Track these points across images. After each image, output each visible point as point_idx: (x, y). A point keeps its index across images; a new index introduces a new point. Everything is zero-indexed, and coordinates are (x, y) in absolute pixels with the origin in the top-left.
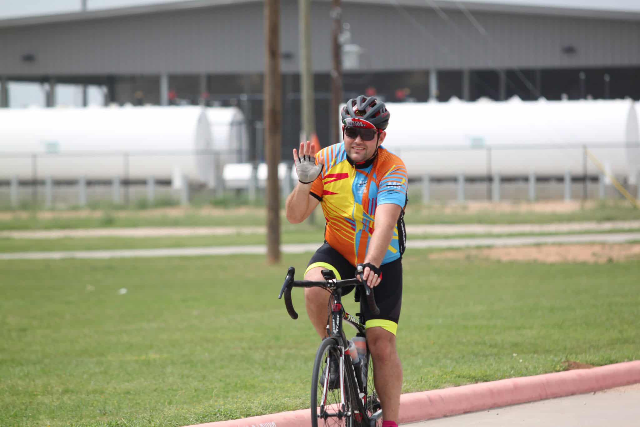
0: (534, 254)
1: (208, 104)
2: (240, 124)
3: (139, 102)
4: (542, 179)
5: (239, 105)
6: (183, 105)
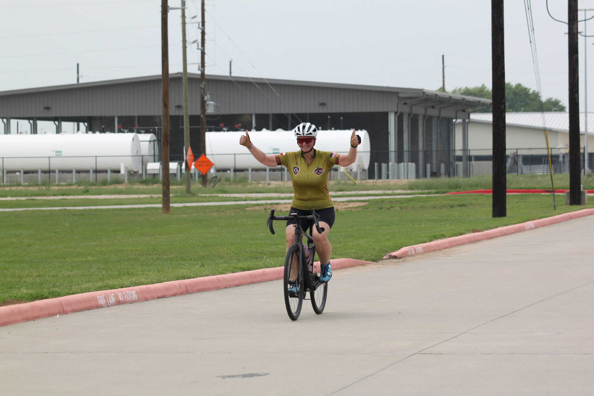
1: (139, 132)
2: (154, 141)
3: (103, 131)
5: (154, 132)
6: (126, 132)
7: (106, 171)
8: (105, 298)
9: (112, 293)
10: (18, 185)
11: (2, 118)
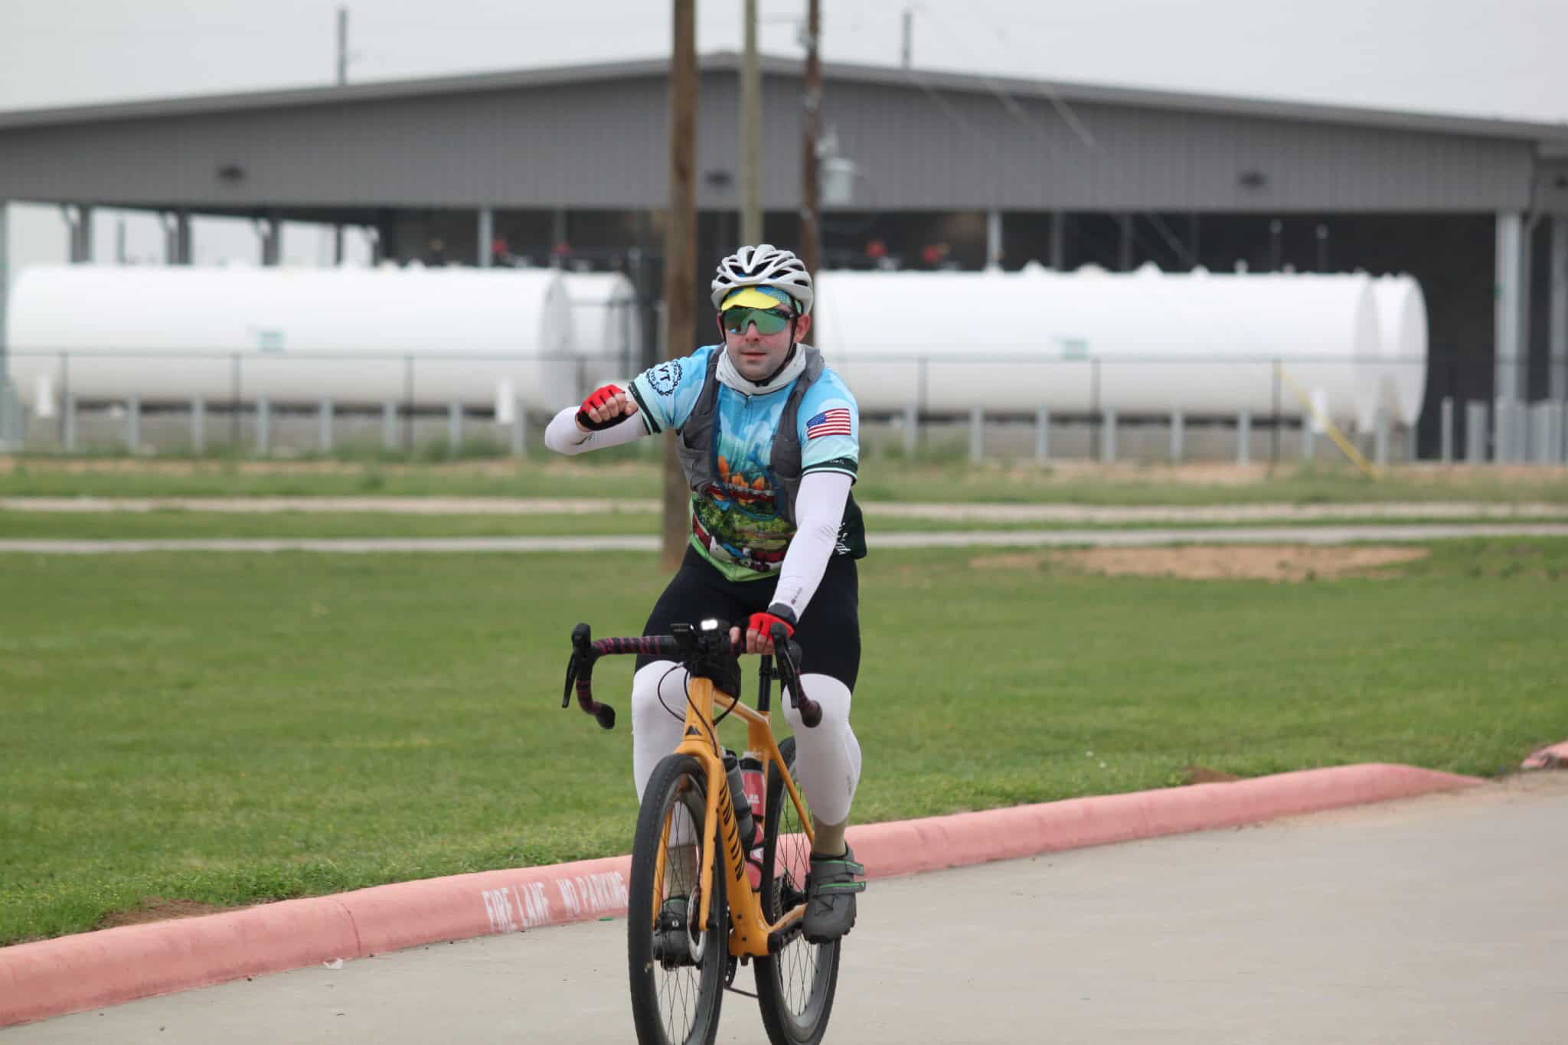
0: (1169, 563)
1: (568, 267)
2: (625, 303)
3: (435, 260)
4: (1195, 421)
5: (625, 269)
6: (521, 267)
7: (440, 411)
8: (511, 898)
9: (535, 880)
10: (121, 453)
11: (63, 204)
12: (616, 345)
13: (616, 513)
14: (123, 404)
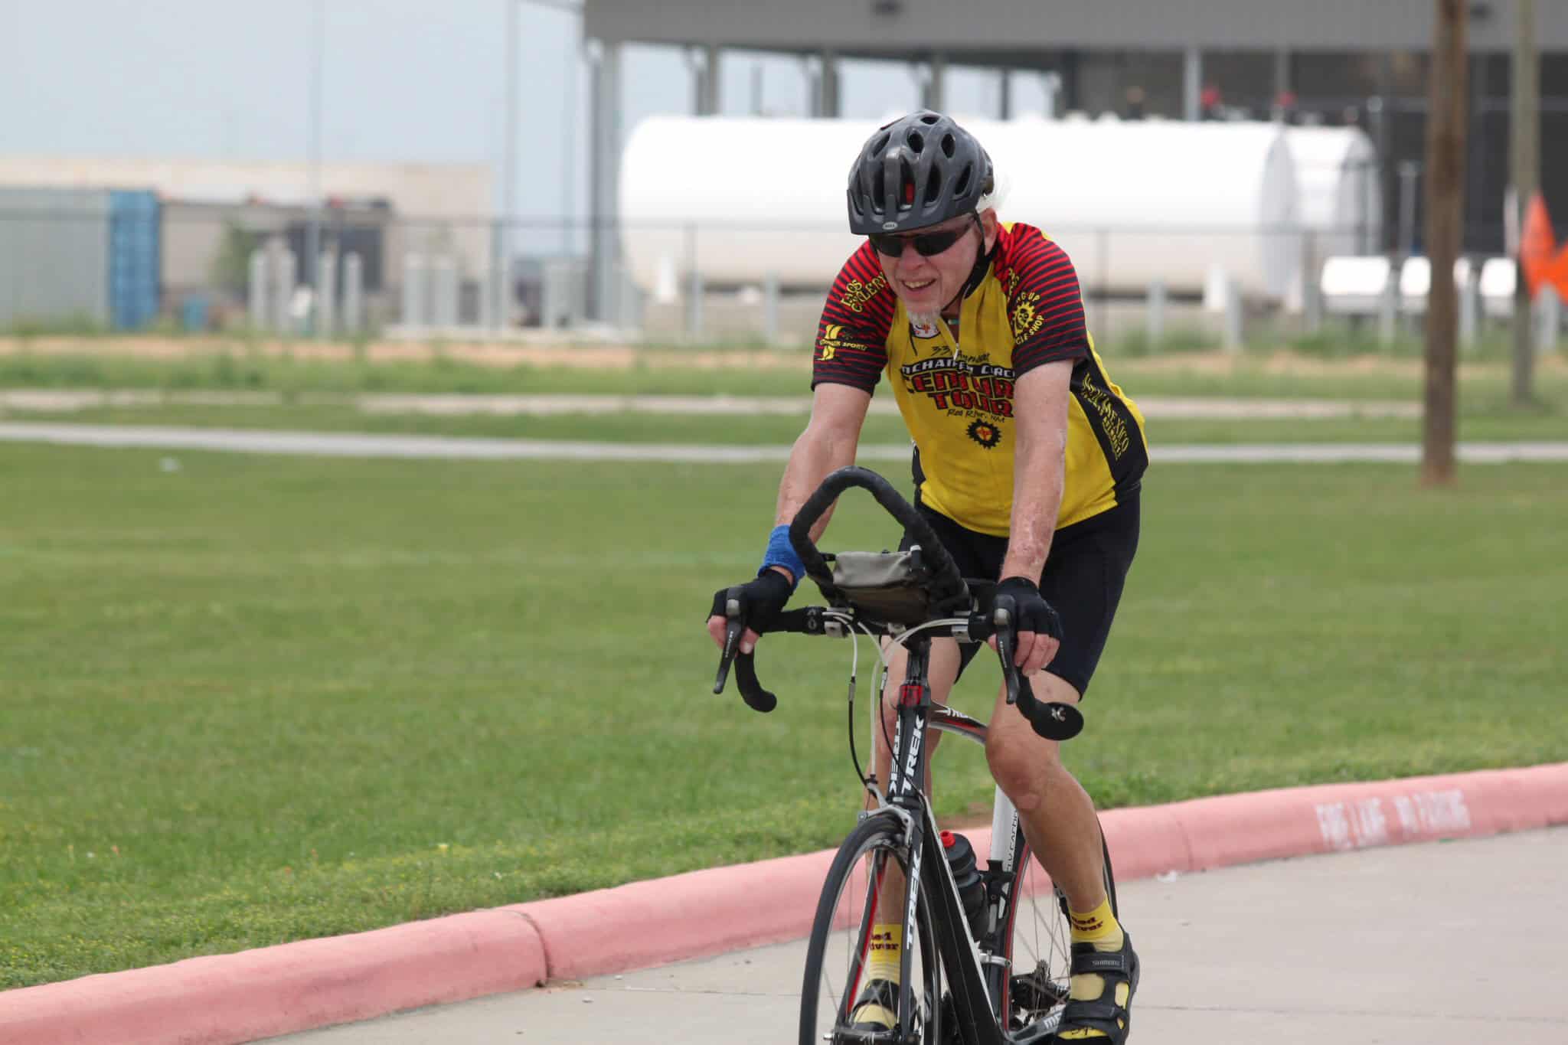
1: (1293, 120)
2: (1362, 166)
3: (1133, 113)
5: (1363, 123)
6: (1234, 120)
7: (1137, 296)
8: (1346, 814)
9: (1371, 795)
10: (757, 345)
11: (688, 45)
12: (1351, 216)
13: (1357, 418)
14: (758, 285)
